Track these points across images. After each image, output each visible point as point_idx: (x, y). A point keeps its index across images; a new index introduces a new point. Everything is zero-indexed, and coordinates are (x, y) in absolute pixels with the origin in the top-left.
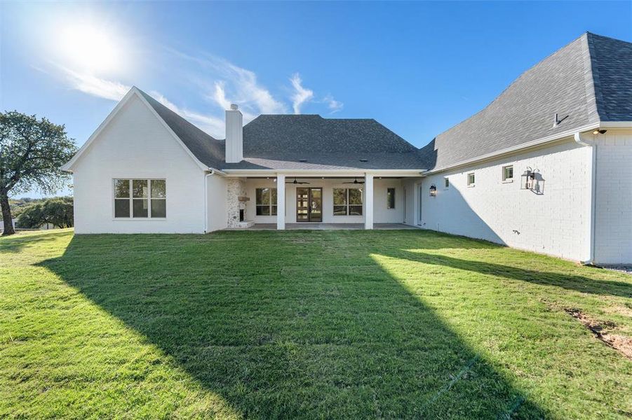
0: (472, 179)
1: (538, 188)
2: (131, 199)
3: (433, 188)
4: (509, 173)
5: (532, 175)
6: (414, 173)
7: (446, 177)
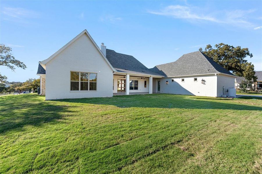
0: (183, 80)
1: (204, 83)
2: (80, 81)
3: (167, 82)
4: (196, 79)
5: (203, 81)
6: (159, 77)
7: (172, 79)
